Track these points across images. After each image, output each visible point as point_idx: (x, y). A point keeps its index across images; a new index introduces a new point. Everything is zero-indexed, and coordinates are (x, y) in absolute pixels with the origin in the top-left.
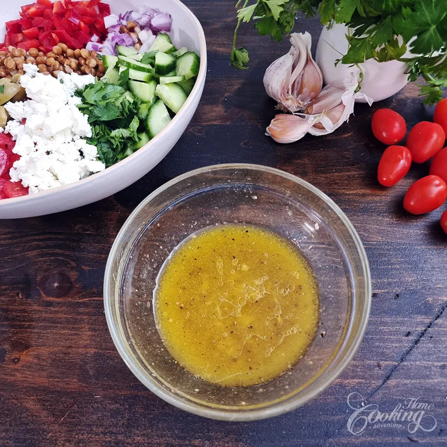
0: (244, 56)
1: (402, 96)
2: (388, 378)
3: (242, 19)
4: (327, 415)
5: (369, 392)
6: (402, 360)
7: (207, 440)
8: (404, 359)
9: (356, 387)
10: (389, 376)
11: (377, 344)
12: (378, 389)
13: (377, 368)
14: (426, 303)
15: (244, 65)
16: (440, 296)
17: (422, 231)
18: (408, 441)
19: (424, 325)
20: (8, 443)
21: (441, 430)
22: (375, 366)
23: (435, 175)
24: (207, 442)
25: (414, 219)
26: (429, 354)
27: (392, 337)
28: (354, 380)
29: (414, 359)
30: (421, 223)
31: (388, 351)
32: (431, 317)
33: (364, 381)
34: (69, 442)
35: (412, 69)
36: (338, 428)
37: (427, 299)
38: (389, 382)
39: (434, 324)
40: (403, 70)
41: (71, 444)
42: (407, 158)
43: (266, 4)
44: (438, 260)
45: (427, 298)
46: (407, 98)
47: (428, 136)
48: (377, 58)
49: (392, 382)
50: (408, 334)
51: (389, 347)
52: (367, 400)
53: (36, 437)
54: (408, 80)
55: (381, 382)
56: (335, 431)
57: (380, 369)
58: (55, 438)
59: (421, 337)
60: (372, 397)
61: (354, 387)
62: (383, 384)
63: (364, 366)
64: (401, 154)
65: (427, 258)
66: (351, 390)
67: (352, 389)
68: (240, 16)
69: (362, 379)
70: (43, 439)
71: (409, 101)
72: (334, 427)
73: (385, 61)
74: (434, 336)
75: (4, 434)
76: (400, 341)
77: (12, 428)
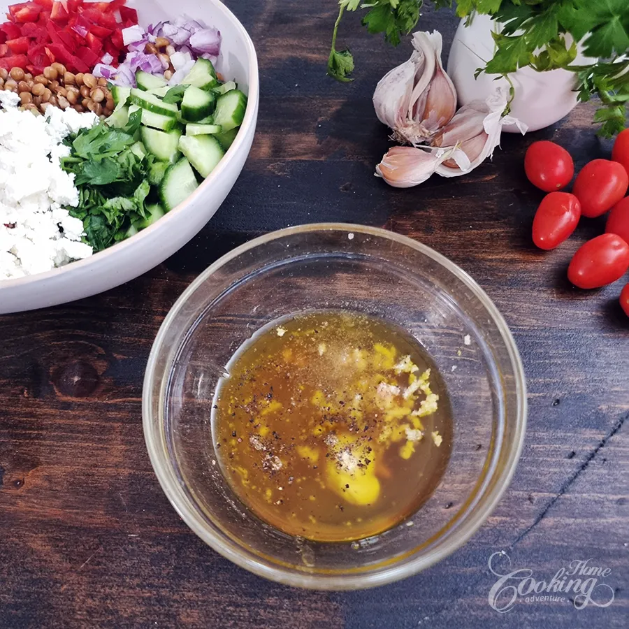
0: (347, 62)
1: (568, 125)
2: (543, 516)
3: (346, 7)
4: (456, 565)
5: (516, 534)
6: (563, 491)
7: (286, 598)
8: (565, 490)
9: (498, 528)
10: (544, 513)
11: (528, 468)
12: (529, 530)
13: (528, 502)
14: (597, 413)
15: (347, 74)
16: (617, 403)
17: (594, 313)
19: (593, 443)
20: (4, 598)
21: (617, 590)
22: (525, 500)
23: (613, 233)
24: (286, 600)
25: (583, 296)
26: (601, 484)
27: (549, 459)
28: (495, 518)
29: (579, 490)
30: (593, 301)
31: (543, 479)
32: (605, 432)
33: (508, 519)
34: (92, 598)
35: (584, 84)
36: (471, 584)
37: (599, 408)
38: (544, 521)
39: (609, 442)
40: (571, 86)
41: (95, 601)
42: (574, 210)
44: (616, 354)
45: (599, 406)
46: (576, 128)
47: (604, 180)
48: (535, 66)
49: (548, 522)
50: (572, 455)
51: (545, 472)
52: (512, 546)
53: (45, 590)
54: (578, 100)
55: (532, 521)
56: (467, 588)
57: (532, 502)
58: (72, 592)
59: (590, 459)
60: (519, 542)
61: (495, 527)
62: (536, 524)
63: (509, 499)
64: (566, 203)
65: (601, 350)
66: (490, 532)
67: (491, 530)
68: (343, 2)
69: (507, 517)
70: (55, 593)
71: (578, 132)
72: (465, 582)
73: (547, 70)
74: (608, 458)
76: (560, 465)
77: (11, 577)
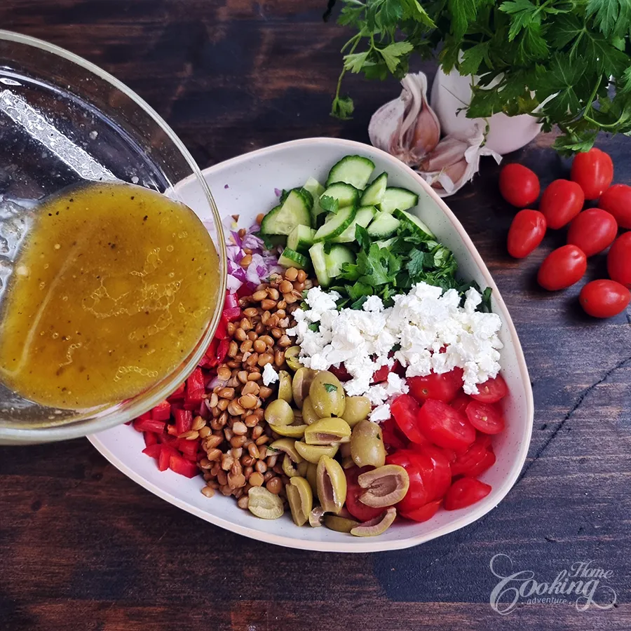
0: (348, 106)
2: (523, 476)
3: (349, 70)
8: (539, 455)
14: (564, 392)
15: (348, 115)
16: (579, 383)
18: (545, 541)
19: (561, 416)
21: (581, 529)
23: (573, 244)
26: (567, 448)
29: (550, 454)
30: (558, 300)
32: (569, 407)
34: (172, 562)
35: (546, 119)
37: (565, 388)
39: (573, 415)
40: (534, 121)
41: (174, 565)
42: (541, 225)
43: (379, 53)
44: (577, 343)
45: (564, 386)
48: (506, 111)
50: (545, 427)
53: (133, 559)
54: (541, 130)
58: (154, 559)
59: (558, 430)
62: (518, 482)
64: (535, 220)
65: (565, 341)
68: (348, 65)
70: (141, 561)
71: (543, 151)
73: (516, 116)
74: (572, 428)
75: (94, 558)
76: (536, 435)
